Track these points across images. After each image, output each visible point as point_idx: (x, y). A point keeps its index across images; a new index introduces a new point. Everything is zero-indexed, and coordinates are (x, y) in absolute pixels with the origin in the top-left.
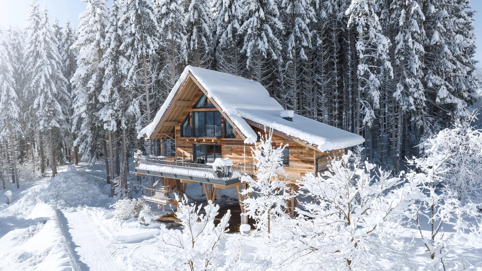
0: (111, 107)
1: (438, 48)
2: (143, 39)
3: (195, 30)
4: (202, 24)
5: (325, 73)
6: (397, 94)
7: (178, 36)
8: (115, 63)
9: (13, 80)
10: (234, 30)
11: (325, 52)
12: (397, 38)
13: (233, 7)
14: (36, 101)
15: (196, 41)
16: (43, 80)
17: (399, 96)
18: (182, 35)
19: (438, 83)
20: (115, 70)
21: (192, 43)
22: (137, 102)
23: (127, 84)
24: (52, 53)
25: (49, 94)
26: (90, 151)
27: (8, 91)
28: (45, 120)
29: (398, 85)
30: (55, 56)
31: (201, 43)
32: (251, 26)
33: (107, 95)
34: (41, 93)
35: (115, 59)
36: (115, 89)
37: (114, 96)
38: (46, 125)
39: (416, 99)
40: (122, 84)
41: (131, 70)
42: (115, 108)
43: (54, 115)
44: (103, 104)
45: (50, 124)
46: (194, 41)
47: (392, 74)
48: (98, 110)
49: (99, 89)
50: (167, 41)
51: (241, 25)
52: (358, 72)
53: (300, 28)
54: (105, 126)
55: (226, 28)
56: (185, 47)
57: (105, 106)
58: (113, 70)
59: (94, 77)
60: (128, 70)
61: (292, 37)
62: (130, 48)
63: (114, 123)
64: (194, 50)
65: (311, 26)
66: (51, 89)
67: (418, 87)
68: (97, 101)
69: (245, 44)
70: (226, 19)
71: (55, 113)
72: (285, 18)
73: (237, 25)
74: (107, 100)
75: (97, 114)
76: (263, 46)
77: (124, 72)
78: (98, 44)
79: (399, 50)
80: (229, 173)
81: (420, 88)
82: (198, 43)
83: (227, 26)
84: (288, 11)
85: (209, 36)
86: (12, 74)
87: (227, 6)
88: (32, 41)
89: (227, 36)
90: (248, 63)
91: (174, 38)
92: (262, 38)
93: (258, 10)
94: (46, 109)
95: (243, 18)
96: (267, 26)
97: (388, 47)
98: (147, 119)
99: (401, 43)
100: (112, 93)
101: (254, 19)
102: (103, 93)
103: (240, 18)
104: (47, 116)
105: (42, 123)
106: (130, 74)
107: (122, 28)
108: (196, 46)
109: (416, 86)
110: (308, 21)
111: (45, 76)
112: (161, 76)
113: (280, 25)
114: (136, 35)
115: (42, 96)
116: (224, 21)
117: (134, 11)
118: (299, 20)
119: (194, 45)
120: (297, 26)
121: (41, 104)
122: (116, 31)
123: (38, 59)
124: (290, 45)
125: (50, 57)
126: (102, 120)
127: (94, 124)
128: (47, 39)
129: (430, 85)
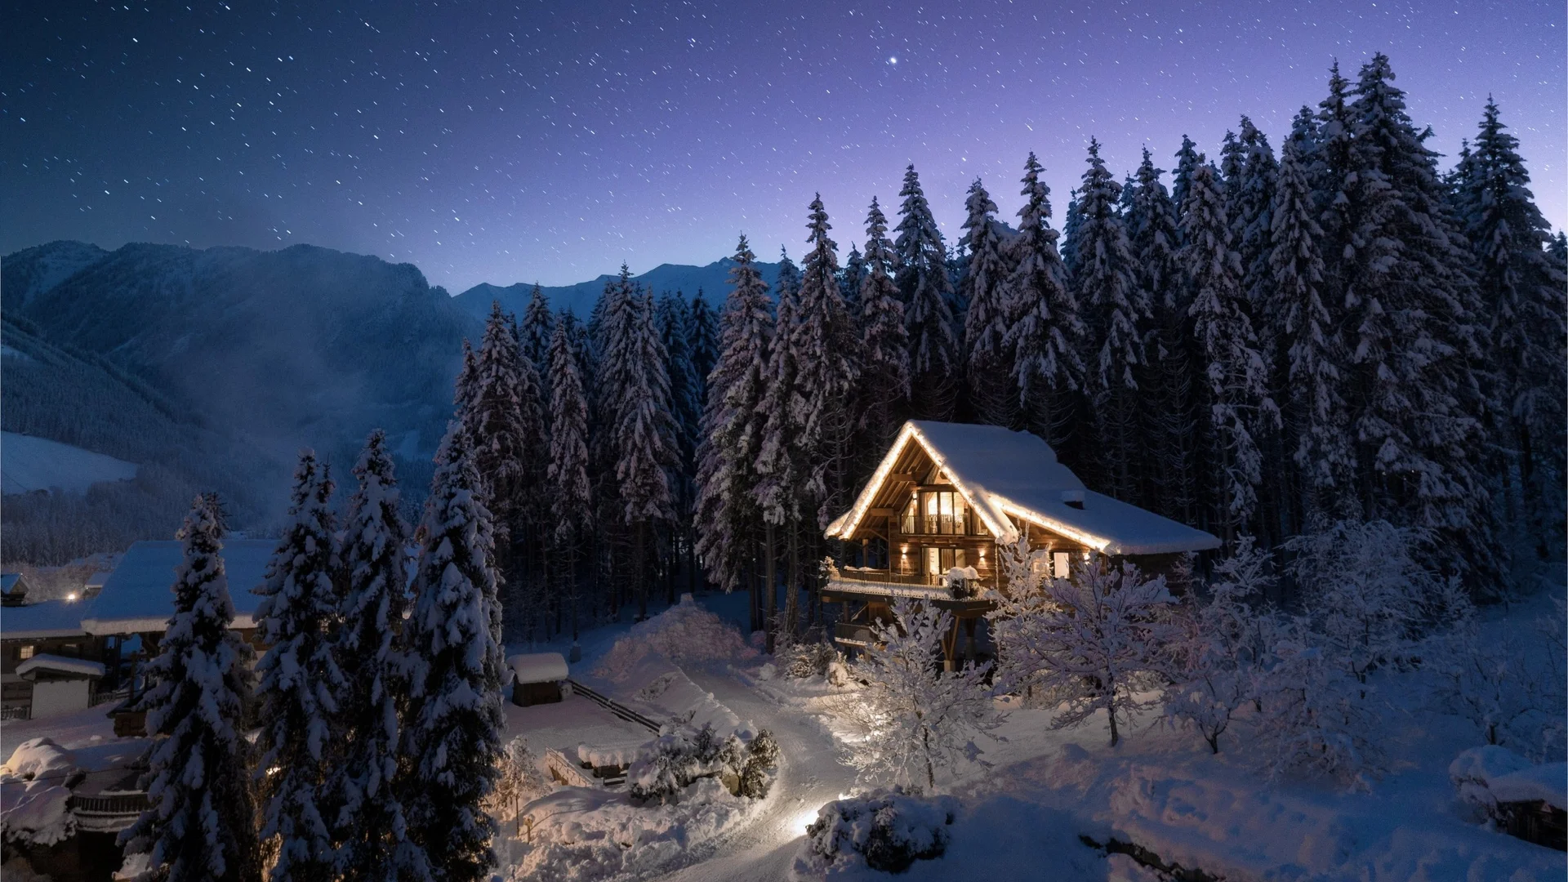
0: (775, 481)
1: (1365, 371)
2: (835, 363)
3: (925, 336)
4: (938, 322)
5: (1183, 410)
6: (1300, 455)
7: (894, 354)
8: (784, 403)
9: (584, 426)
10: (996, 337)
11: (1182, 369)
12: (1291, 352)
13: (994, 293)
14: (622, 466)
15: (928, 355)
16: (639, 426)
17: (1305, 458)
18: (901, 350)
19: (1377, 432)
20: (785, 416)
21: (919, 360)
22: (822, 473)
23: (804, 440)
24: (657, 375)
25: (648, 451)
26: (727, 563)
27: (576, 447)
28: (635, 504)
29: (1302, 439)
30: (661, 380)
31: (936, 359)
32: (1024, 334)
33: (769, 460)
34: (633, 450)
35: (785, 397)
36: (783, 450)
37: (783, 462)
38: (637, 513)
39: (1334, 465)
40: (796, 441)
41: (813, 418)
42: (783, 484)
43: (652, 493)
44: (761, 476)
45: (644, 512)
46: (923, 356)
47: (1278, 419)
48: (752, 486)
49: (756, 448)
50: (874, 363)
51: (1009, 328)
52: (1214, 418)
53: (1120, 330)
54: (766, 516)
55: (982, 331)
56: (906, 371)
57: (765, 480)
58: (780, 417)
59: (748, 428)
60: (807, 416)
61: (1107, 348)
62: (811, 379)
63: (780, 509)
64: (923, 369)
65: (1143, 325)
66: (652, 443)
67: (1337, 443)
68: (752, 471)
69: (1018, 362)
70: (982, 316)
71: (655, 488)
72: (1089, 312)
73: (1001, 327)
74: (770, 469)
75: (750, 494)
76: (1048, 366)
77: (801, 419)
78: (757, 372)
79: (1295, 374)
80: (972, 590)
81: (1340, 444)
82: (931, 359)
83: (984, 327)
84: (1095, 299)
85: (953, 343)
86: (584, 415)
87: (982, 294)
88: (619, 351)
89: (984, 346)
90: (1022, 397)
91: (887, 358)
92: (1046, 355)
93: (1036, 304)
94: (639, 481)
95: (1011, 313)
96: (1055, 332)
97: (1266, 373)
98: (837, 504)
99: (1298, 361)
100: (779, 455)
101: (1028, 320)
102: (764, 456)
103: (1007, 314)
104: (639, 495)
105: (629, 508)
106: (811, 424)
107: (797, 343)
108: (927, 364)
109: (1333, 440)
110: (1135, 316)
111: (644, 418)
112: (863, 422)
113: (1079, 327)
114: (823, 359)
115: (634, 458)
116: (977, 317)
117: (819, 318)
118: (1118, 314)
119: (923, 363)
120: (1114, 327)
121: (632, 471)
122: (787, 348)
123: (627, 385)
124: (1102, 361)
125: (652, 381)
126: (761, 504)
127: (740, 511)
128: (650, 349)
129: (1363, 436)
